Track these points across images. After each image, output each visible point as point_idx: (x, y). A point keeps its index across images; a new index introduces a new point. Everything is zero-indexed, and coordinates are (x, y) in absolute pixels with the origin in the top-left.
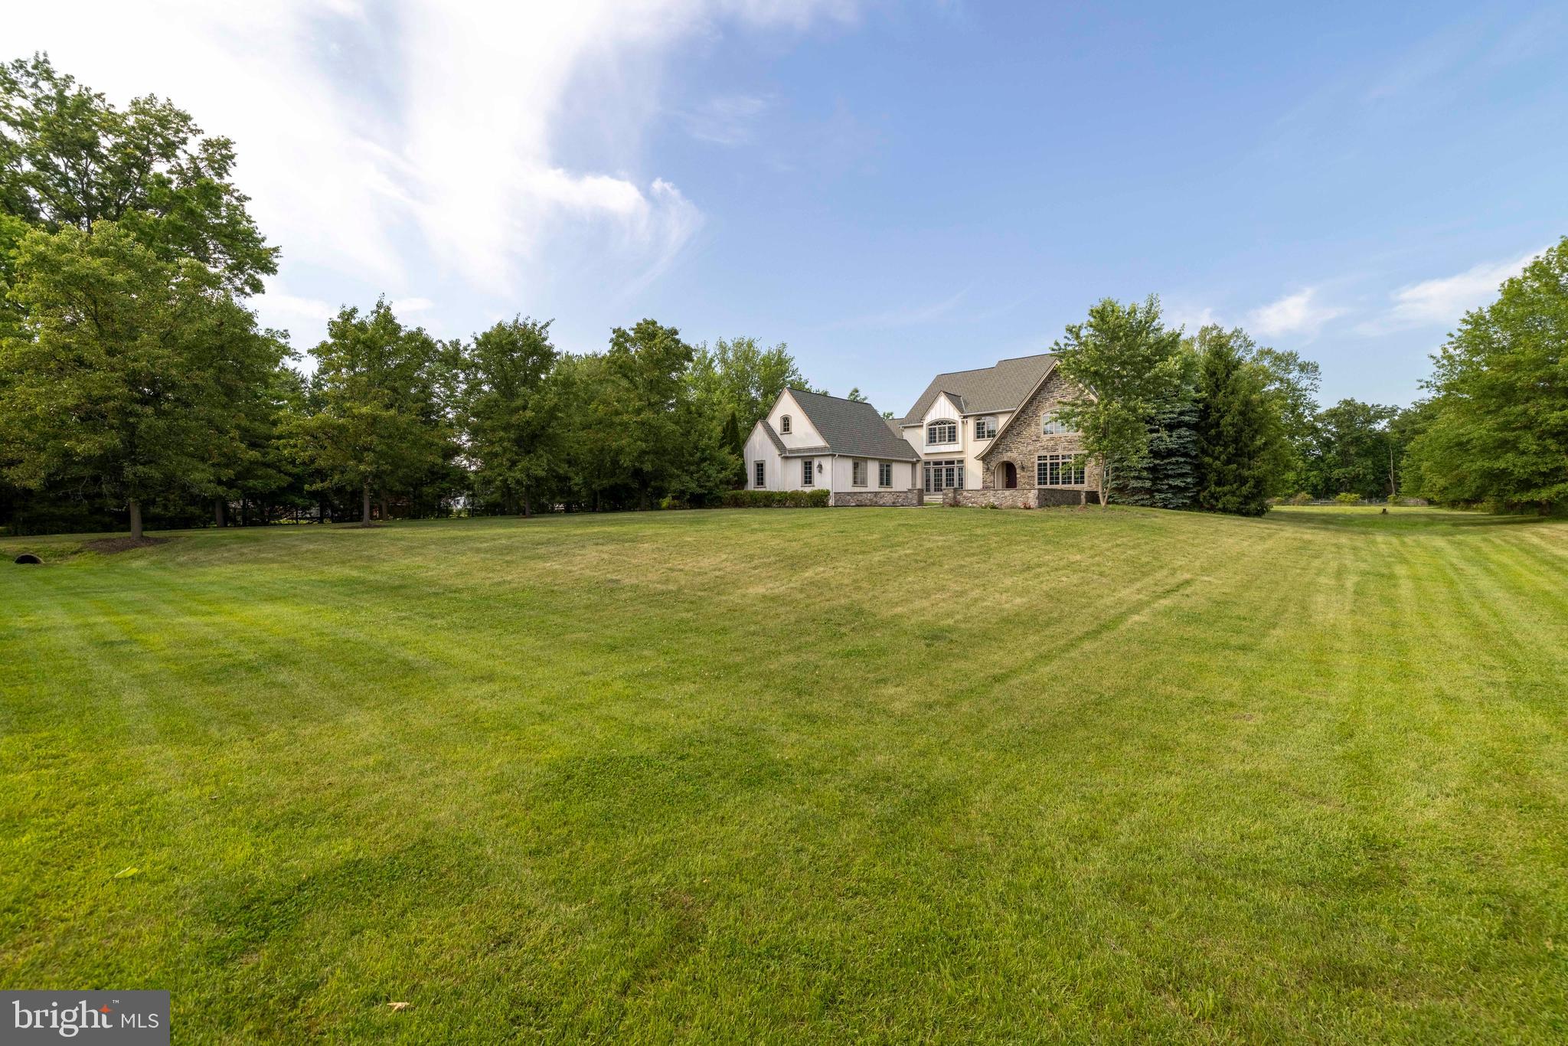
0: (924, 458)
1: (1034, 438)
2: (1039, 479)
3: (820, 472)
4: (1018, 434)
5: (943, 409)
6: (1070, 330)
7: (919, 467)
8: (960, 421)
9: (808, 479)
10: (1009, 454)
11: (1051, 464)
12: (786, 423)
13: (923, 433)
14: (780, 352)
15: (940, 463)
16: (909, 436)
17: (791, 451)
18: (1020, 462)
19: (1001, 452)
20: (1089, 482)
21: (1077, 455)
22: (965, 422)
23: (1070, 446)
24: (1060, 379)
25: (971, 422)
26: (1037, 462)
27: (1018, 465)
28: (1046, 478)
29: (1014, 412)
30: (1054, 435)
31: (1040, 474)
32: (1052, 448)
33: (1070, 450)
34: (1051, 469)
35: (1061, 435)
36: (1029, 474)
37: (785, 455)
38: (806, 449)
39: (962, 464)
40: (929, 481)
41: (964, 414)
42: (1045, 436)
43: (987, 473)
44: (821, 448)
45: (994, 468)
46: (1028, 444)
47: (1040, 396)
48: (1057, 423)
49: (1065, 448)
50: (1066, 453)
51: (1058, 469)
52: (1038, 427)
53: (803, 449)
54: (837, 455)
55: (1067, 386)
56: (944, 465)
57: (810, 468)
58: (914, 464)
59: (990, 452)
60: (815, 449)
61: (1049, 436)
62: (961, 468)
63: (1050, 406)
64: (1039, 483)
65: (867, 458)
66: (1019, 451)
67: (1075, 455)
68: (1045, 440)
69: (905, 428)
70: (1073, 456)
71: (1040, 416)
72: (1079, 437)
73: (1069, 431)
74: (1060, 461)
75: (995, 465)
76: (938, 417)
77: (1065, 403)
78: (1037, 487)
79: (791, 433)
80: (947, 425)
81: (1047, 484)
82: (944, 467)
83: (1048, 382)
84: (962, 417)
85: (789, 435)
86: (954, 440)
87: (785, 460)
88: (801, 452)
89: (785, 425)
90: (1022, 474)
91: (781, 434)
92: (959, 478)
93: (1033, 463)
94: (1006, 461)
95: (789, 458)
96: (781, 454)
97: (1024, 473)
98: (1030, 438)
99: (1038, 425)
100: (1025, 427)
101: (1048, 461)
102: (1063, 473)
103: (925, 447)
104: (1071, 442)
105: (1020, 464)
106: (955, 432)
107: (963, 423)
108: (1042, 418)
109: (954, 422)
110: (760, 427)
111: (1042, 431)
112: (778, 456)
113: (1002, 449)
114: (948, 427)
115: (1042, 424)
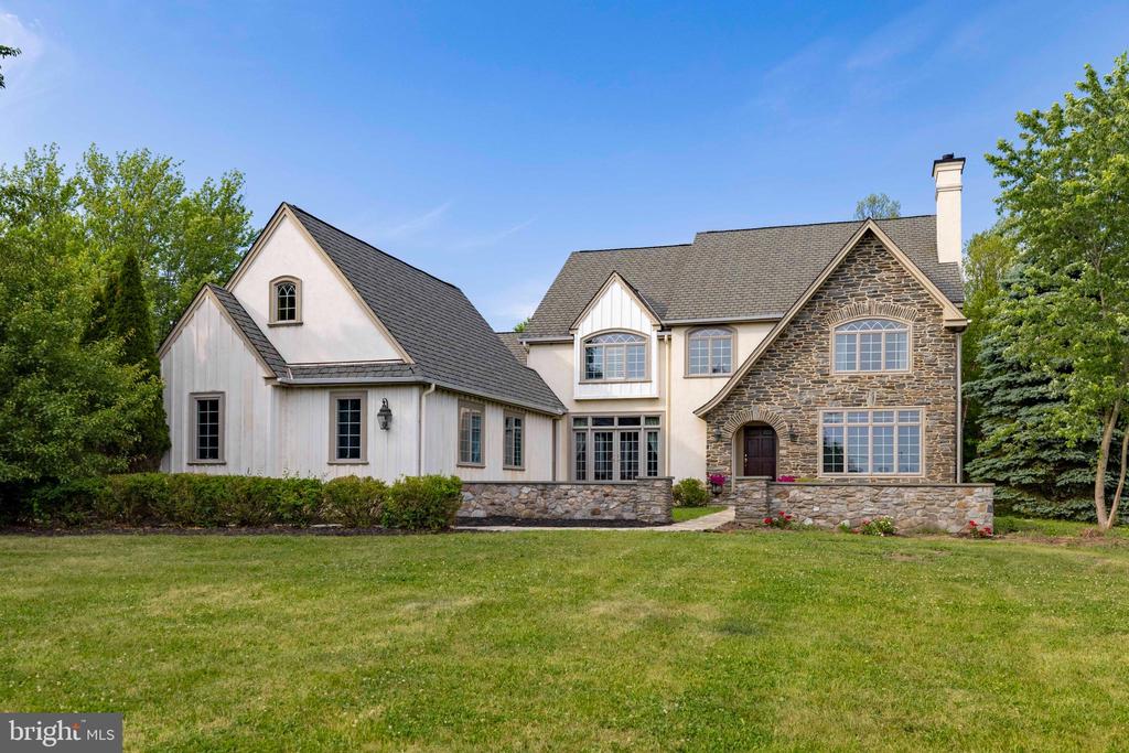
0: (574, 409)
1: (817, 376)
2: (826, 459)
3: (386, 426)
4: (783, 367)
5: (616, 309)
6: (1031, 122)
7: (562, 426)
8: (654, 335)
9: (349, 443)
10: (763, 406)
11: (876, 430)
12: (287, 300)
13: (573, 357)
14: (229, 190)
15: (609, 421)
16: (539, 360)
17: (301, 370)
18: (786, 424)
19: (747, 404)
20: (929, 467)
21: (905, 413)
22: (666, 338)
23: (889, 396)
24: (869, 261)
25: (678, 338)
26: (821, 424)
27: (782, 431)
28: (840, 459)
29: (778, 322)
30: (857, 371)
31: (827, 450)
32: (852, 398)
33: (891, 403)
34: (851, 441)
35: (871, 372)
36: (806, 448)
37: (285, 380)
38: (344, 366)
39: (658, 424)
40: (584, 458)
41: (663, 322)
42: (839, 373)
43: (715, 447)
44: (389, 365)
45: (730, 435)
46: (804, 388)
47: (828, 292)
48: (863, 348)
49: (880, 398)
50: (882, 408)
51: (865, 441)
52: (825, 354)
53: (334, 367)
54: (433, 386)
55: (884, 274)
56: (616, 426)
57: (356, 417)
58: (554, 419)
59: (722, 402)
60: (371, 366)
61: (847, 373)
62: (656, 433)
63: (850, 314)
64: (827, 469)
65: (480, 398)
66: (785, 401)
67: (900, 413)
68: (839, 381)
69: (531, 344)
70: (895, 416)
71: (829, 332)
72: (909, 377)
73: (889, 365)
74: (870, 424)
75: (733, 430)
76: (607, 326)
77: (881, 308)
78: (822, 476)
79: (301, 324)
80: (626, 343)
81: (842, 471)
82: (617, 431)
83: (846, 266)
84: (660, 328)
85: (293, 328)
86: (641, 374)
87: (284, 393)
88: (331, 375)
89: (282, 302)
90: (791, 449)
91: (270, 326)
92: (650, 454)
93: (814, 426)
94: (757, 422)
95: (292, 388)
96: (276, 378)
97: (795, 447)
98: (809, 377)
99: (825, 350)
100: (798, 355)
101: (845, 424)
102: (875, 450)
103: (577, 388)
104: (893, 388)
105: (788, 429)
106: (641, 358)
107: (661, 339)
108: (832, 337)
109: (641, 337)
110: (212, 304)
111: (833, 362)
112: (263, 382)
113: (751, 398)
114: (628, 346)
115: (832, 348)
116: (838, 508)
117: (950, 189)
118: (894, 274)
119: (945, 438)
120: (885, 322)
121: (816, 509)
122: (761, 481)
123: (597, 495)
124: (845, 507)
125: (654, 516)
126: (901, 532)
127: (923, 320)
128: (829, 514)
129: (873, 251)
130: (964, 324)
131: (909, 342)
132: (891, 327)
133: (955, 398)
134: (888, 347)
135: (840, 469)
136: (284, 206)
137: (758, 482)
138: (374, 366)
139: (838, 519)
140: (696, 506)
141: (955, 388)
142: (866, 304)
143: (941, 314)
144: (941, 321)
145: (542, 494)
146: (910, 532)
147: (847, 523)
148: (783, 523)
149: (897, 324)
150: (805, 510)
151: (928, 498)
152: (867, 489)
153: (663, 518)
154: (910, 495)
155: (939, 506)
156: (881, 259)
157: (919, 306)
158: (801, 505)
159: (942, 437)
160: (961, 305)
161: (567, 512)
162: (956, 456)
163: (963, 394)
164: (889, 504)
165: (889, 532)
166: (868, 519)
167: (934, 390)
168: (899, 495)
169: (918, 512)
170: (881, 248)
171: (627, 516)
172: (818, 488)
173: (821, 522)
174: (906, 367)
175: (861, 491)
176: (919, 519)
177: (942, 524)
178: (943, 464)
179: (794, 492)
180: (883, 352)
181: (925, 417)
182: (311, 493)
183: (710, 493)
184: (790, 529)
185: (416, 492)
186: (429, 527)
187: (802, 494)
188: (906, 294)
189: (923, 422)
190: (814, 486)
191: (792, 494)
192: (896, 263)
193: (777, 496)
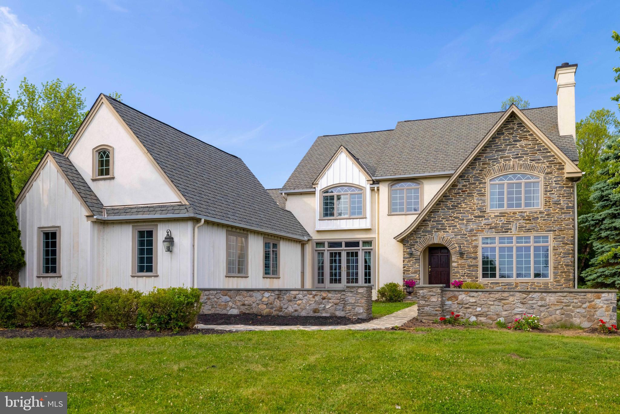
0: (316, 237)
1: (477, 213)
2: (484, 269)
3: (169, 250)
4: (454, 207)
5: (344, 171)
7: (309, 249)
8: (368, 187)
9: (145, 262)
10: (441, 234)
11: (519, 249)
12: (104, 162)
13: (315, 202)
15: (337, 245)
16: (293, 206)
18: (456, 245)
19: (430, 232)
20: (555, 274)
21: (539, 237)
22: (376, 189)
23: (528, 225)
24: (513, 133)
25: (384, 189)
26: (481, 245)
27: (454, 250)
28: (494, 269)
29: (450, 177)
30: (505, 209)
31: (485, 263)
32: (502, 227)
33: (529, 230)
34: (501, 256)
35: (515, 209)
36: (470, 262)
37: (100, 217)
38: (142, 207)
39: (371, 246)
40: (323, 269)
41: (374, 178)
42: (492, 211)
43: (409, 261)
44: (172, 206)
45: (419, 253)
46: (469, 221)
47: (484, 155)
48: (509, 193)
49: (521, 227)
50: (522, 234)
51: (511, 256)
52: (483, 198)
53: (135, 208)
54: (203, 221)
55: (523, 143)
56: (343, 247)
57: (150, 243)
58: (303, 244)
59: (413, 231)
60: (159, 207)
61: (498, 211)
62: (370, 252)
63: (500, 170)
64: (485, 276)
65: (244, 229)
66: (456, 230)
67: (535, 237)
68: (493, 216)
69: (288, 194)
70: (532, 239)
71: (485, 183)
72: (541, 213)
73: (527, 205)
74: (514, 245)
75: (421, 249)
76: (337, 181)
77: (521, 165)
78: (481, 280)
79: (113, 178)
80: (349, 192)
81: (495, 277)
82: (344, 251)
83: (496, 138)
84: (371, 182)
85: (108, 181)
86: (360, 213)
87: (101, 227)
88: (132, 213)
89: (101, 163)
90: (460, 262)
91: (93, 180)
92: (366, 266)
93: (476, 247)
94: (436, 244)
95: (107, 223)
96: (92, 216)
97: (463, 261)
98: (472, 214)
99: (483, 195)
100: (465, 199)
101: (497, 245)
102: (518, 263)
103: (318, 222)
104: (530, 220)
105: (458, 249)
106: (360, 202)
107: (372, 190)
108: (488, 186)
109: (360, 188)
110: (52, 165)
111: (488, 203)
112: (85, 219)
113: (433, 228)
114: (351, 194)
115: (488, 194)
116: (496, 308)
117: (567, 85)
118: (530, 142)
119: (566, 254)
120: (524, 175)
121: (479, 309)
122: (437, 288)
123: (317, 298)
124: (500, 308)
125: (357, 314)
126: (545, 327)
127: (551, 173)
128: (488, 313)
129: (516, 127)
130: (580, 175)
131: (541, 188)
132: (529, 178)
133: (574, 226)
134: (526, 192)
135: (494, 276)
136: (102, 96)
137: (434, 290)
138: (162, 207)
139: (495, 317)
140: (396, 301)
141: (573, 220)
142: (511, 163)
143: (563, 169)
144: (564, 173)
145: (278, 298)
146: (551, 327)
147: (502, 320)
148: (454, 320)
149: (532, 176)
150: (470, 310)
151: (565, 301)
152: (518, 294)
153: (364, 316)
154: (551, 298)
155: (574, 307)
156: (521, 132)
157: (547, 164)
158: (467, 306)
159: (564, 253)
160: (577, 163)
161: (296, 311)
162: (574, 266)
163: (579, 223)
164: (535, 306)
165: (535, 328)
166: (518, 317)
167: (558, 221)
168: (542, 299)
169: (558, 312)
170: (521, 124)
171: (339, 314)
172: (480, 293)
173: (483, 319)
174: (539, 206)
175: (513, 295)
176: (558, 317)
177: (576, 321)
178: (565, 272)
179: (462, 297)
180: (523, 196)
181: (552, 240)
182: (85, 302)
183: (405, 292)
184: (459, 325)
185: (160, 302)
186: (171, 329)
187: (468, 298)
188: (539, 156)
189: (551, 244)
190: (477, 292)
191: (460, 297)
192: (531, 135)
193: (449, 299)
